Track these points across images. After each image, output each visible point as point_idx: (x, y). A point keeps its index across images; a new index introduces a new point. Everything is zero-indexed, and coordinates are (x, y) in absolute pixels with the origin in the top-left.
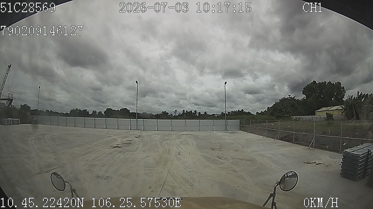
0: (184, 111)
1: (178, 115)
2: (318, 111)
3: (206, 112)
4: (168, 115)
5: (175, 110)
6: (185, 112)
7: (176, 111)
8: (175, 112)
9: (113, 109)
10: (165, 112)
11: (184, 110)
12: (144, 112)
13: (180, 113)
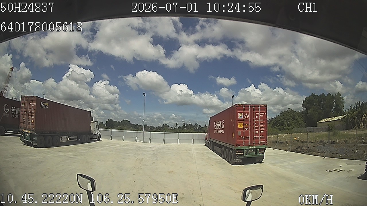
0: (184, 124)
1: (178, 128)
2: (319, 122)
3: (206, 125)
4: (169, 127)
5: (176, 124)
10: (166, 124)
12: (144, 124)
13: (180, 126)
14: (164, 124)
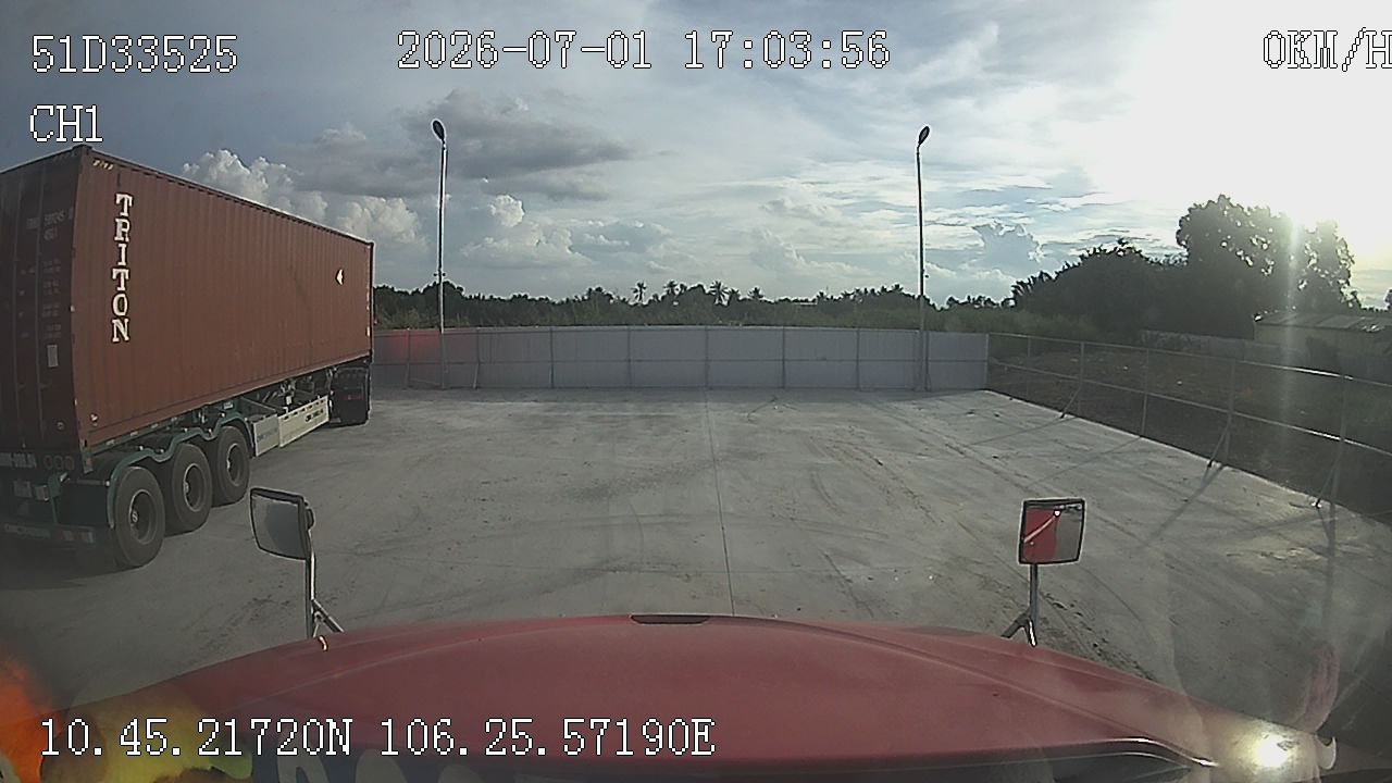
0: (672, 285)
1: (650, 301)
3: (756, 291)
4: (612, 301)
5: (639, 285)
6: (677, 293)
7: (641, 286)
8: (636, 291)
9: (396, 290)
10: (599, 289)
11: (671, 283)
12: (517, 294)
13: (656, 296)
14: (594, 289)
